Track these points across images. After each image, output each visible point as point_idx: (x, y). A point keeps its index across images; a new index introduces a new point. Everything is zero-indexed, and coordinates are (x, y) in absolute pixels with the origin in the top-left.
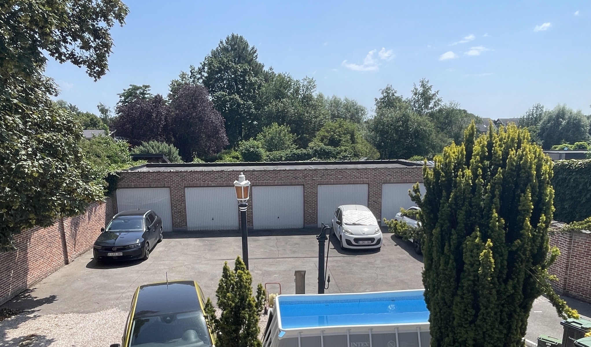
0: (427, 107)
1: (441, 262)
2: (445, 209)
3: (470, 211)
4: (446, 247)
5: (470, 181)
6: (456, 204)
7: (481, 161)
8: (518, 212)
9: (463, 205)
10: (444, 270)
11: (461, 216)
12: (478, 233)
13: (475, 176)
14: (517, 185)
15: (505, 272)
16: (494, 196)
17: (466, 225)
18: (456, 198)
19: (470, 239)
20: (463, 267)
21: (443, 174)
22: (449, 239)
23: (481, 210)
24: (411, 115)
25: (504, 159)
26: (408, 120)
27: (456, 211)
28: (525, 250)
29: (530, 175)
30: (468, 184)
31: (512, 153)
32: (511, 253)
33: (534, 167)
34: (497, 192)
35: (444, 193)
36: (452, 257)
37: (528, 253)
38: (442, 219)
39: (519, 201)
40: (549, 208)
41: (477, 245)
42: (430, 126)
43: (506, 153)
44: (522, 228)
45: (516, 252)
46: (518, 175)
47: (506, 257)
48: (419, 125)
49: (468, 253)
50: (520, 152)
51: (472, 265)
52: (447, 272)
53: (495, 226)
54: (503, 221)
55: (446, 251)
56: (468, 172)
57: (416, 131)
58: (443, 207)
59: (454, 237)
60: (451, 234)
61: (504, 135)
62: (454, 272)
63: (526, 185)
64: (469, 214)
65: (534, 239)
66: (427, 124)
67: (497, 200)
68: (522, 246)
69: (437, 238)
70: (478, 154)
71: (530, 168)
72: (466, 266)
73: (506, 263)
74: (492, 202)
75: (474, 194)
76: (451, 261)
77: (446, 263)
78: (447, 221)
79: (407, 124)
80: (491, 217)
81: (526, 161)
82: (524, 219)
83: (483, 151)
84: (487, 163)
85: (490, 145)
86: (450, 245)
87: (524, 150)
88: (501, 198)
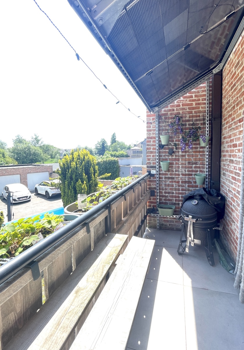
0: (38, 144)
1: (69, 192)
2: (69, 175)
3: (76, 175)
4: (70, 187)
5: (75, 166)
6: (72, 173)
7: (77, 160)
8: (90, 173)
9: (74, 173)
10: (70, 194)
11: (74, 176)
12: (80, 181)
13: (77, 164)
14: (88, 166)
15: (89, 191)
16: (83, 170)
17: (75, 179)
18: (71, 171)
19: (78, 183)
20: (77, 192)
21: (66, 164)
22: (71, 185)
23: (80, 174)
24: (31, 146)
25: (84, 159)
26: (30, 149)
27: (72, 176)
28: (93, 184)
29: (91, 163)
30: (75, 167)
31: (86, 157)
32: (89, 185)
33: (92, 161)
34: (83, 168)
35: (67, 170)
36: (73, 189)
37: (94, 184)
38: (67, 179)
39: (90, 170)
40: (97, 172)
41: (80, 184)
42: (40, 151)
43: (84, 158)
44: (91, 178)
45: (91, 185)
46: (88, 163)
47: (88, 186)
48: (35, 150)
49: (78, 187)
50: (88, 157)
51: (79, 191)
52: (71, 195)
53: (84, 178)
54: (87, 176)
55: (70, 188)
56: (74, 163)
57: (34, 153)
58: (68, 175)
59: (72, 183)
60: (71, 183)
61: (82, 152)
62: (74, 194)
63: (90, 166)
64: (76, 176)
65: (95, 181)
66: (39, 150)
67: (83, 171)
68: (92, 183)
69: (67, 184)
70: (76, 158)
71: (91, 161)
72: (77, 191)
73: (89, 188)
74: (82, 171)
75: (77, 170)
76: (72, 191)
77: (71, 192)
78: (69, 179)
79: (30, 150)
80: (83, 176)
81: (90, 159)
82: (92, 175)
83: (77, 157)
84: (79, 160)
85: (79, 156)
86: (71, 186)
87: (89, 156)
88: (85, 170)
